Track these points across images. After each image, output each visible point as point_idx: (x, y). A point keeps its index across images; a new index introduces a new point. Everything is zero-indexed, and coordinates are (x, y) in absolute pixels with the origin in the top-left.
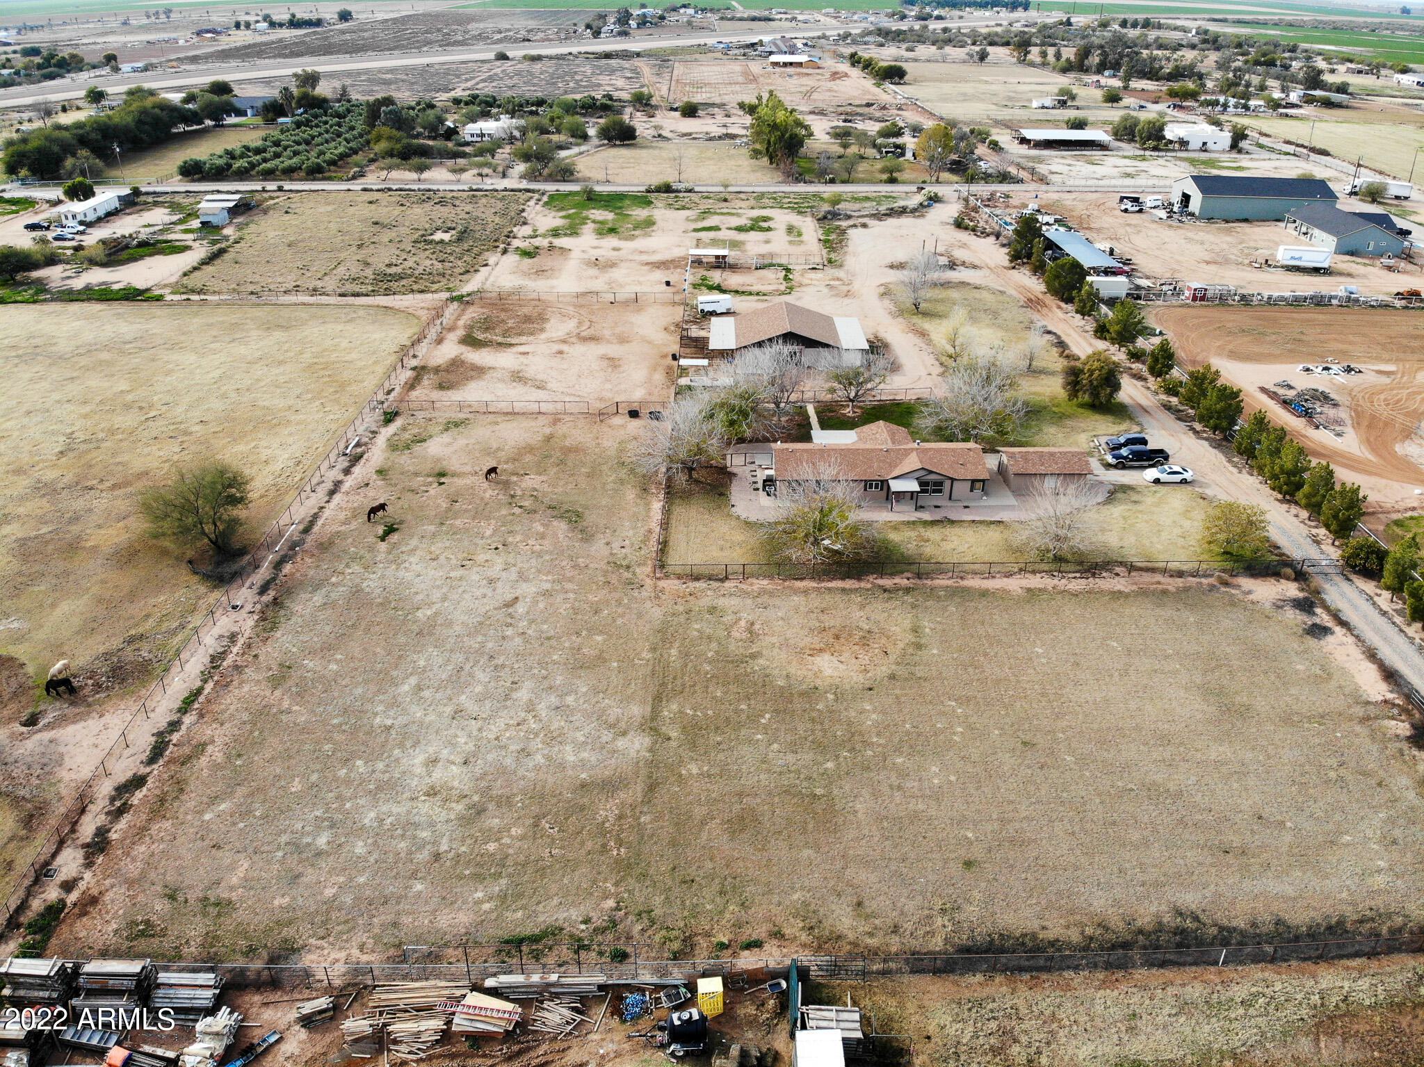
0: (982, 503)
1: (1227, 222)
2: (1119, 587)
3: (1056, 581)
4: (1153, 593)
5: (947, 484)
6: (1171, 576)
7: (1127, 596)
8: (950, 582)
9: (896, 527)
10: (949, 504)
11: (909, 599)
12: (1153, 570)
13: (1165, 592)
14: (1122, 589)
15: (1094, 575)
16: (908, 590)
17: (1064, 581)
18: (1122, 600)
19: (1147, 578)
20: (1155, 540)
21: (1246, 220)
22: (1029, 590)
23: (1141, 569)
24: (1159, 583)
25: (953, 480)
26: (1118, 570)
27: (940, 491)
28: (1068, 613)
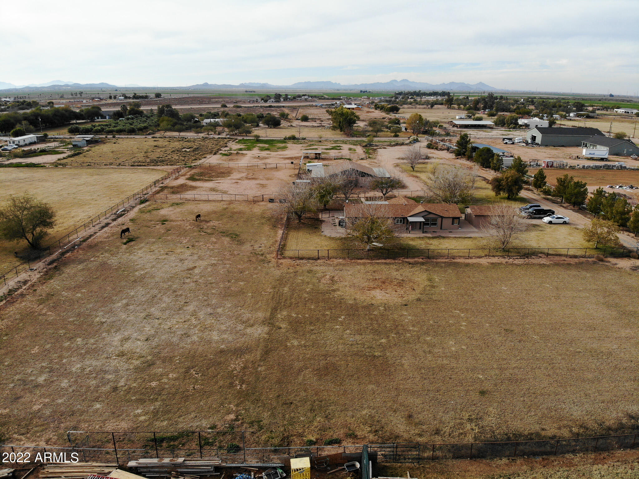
0: (458, 231)
1: (554, 147)
2: (542, 262)
3: (507, 260)
4: (563, 264)
5: (439, 219)
6: (571, 257)
7: (548, 266)
8: (447, 260)
9: (413, 239)
10: (441, 231)
11: (424, 267)
12: (560, 255)
13: (569, 264)
14: (545, 263)
15: (527, 257)
16: (423, 264)
17: (511, 260)
18: (546, 268)
19: (557, 258)
20: (556, 244)
21: (563, 146)
22: (492, 264)
23: (553, 255)
24: (565, 260)
25: (442, 217)
26: (540, 255)
27: (435, 224)
28: (516, 273)
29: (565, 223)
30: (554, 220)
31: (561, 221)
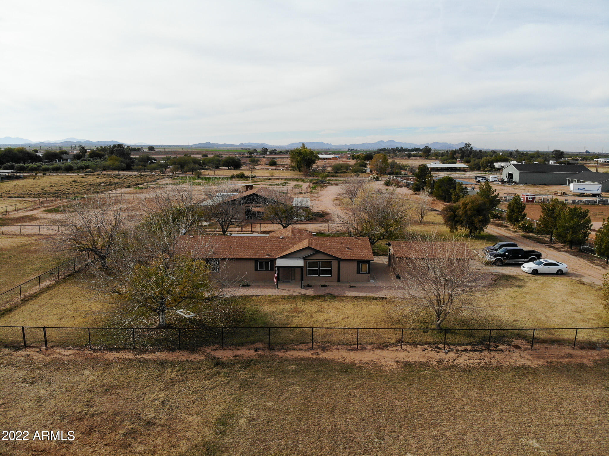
2: (522, 362)
3: (441, 355)
4: (567, 368)
5: (335, 264)
6: (582, 348)
7: (535, 372)
8: (307, 354)
10: (336, 284)
12: (560, 342)
13: (581, 366)
14: (528, 363)
15: (488, 348)
17: (451, 354)
18: (530, 377)
19: (554, 350)
20: (550, 314)
21: (545, 184)
22: (406, 364)
23: (544, 341)
24: (570, 356)
25: (339, 260)
26: (517, 342)
29: (560, 273)
30: (542, 269)
31: (554, 269)
